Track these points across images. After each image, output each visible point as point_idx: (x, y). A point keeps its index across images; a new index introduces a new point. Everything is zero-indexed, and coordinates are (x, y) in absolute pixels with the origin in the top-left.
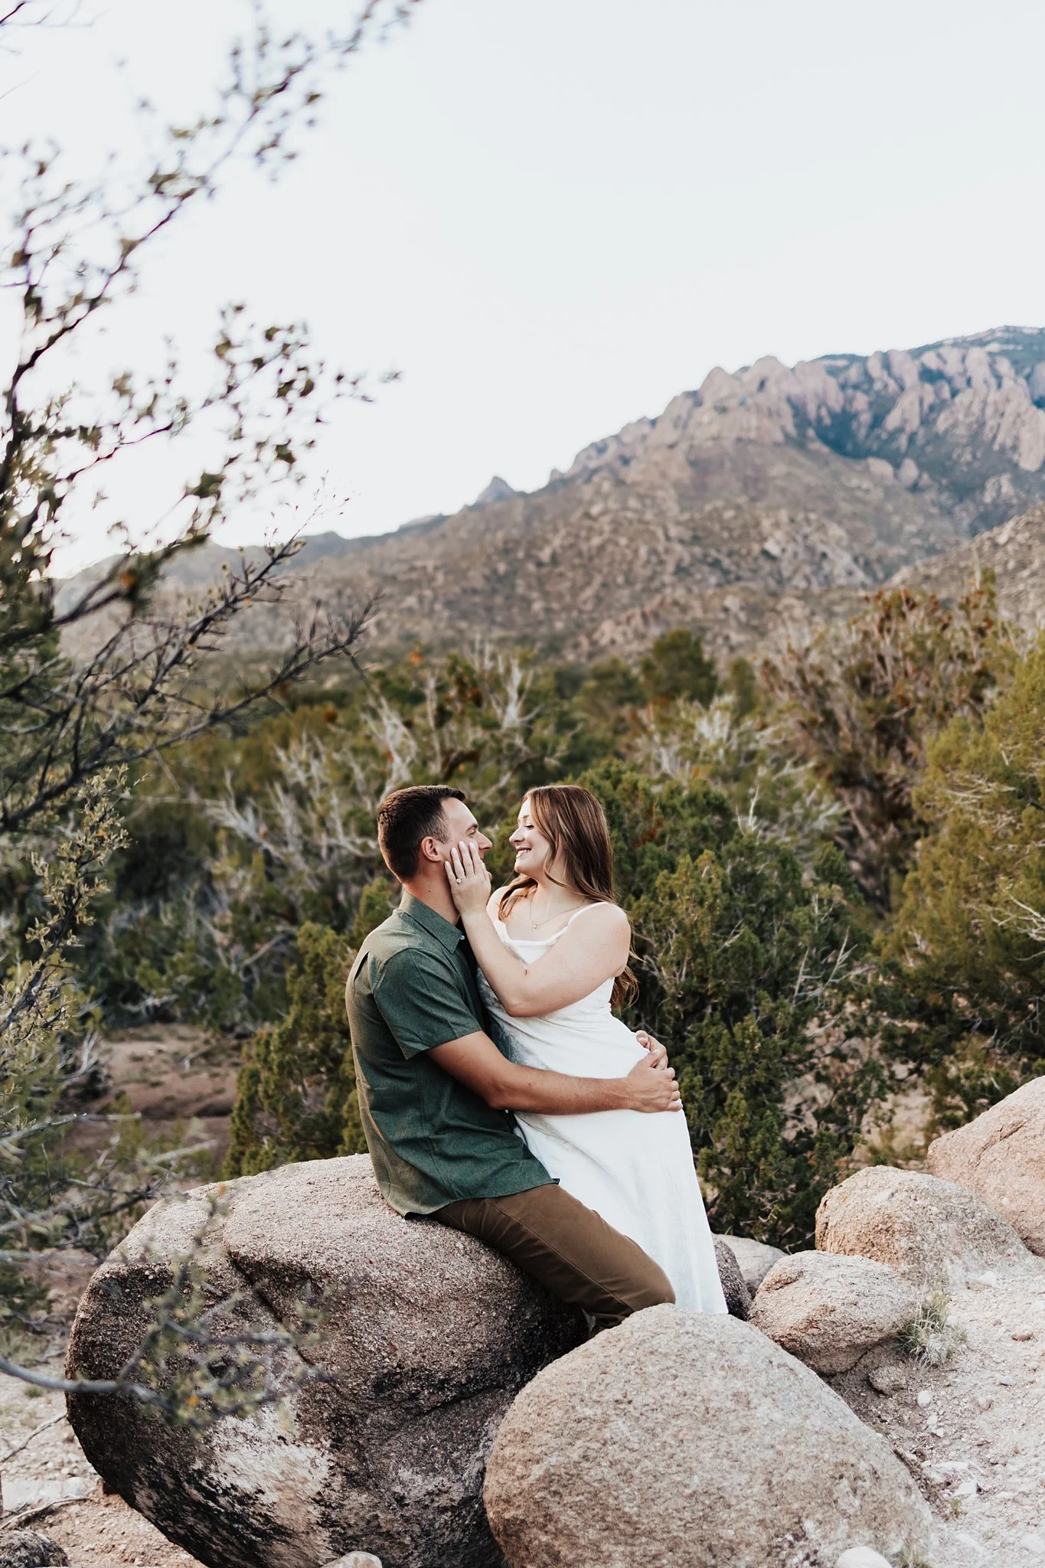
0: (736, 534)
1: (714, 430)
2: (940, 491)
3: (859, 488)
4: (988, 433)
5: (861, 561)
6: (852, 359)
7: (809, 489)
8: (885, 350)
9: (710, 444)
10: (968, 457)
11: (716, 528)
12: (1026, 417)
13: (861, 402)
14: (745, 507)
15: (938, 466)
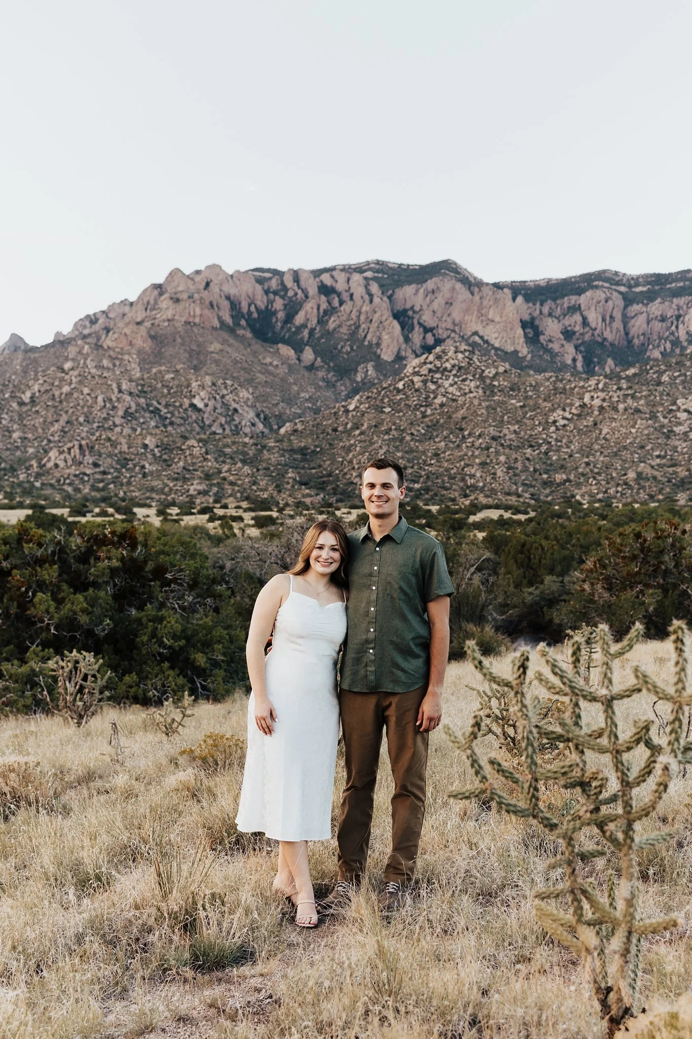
0: (173, 391)
1: (169, 314)
2: (328, 371)
3: (271, 363)
4: (361, 333)
5: (262, 416)
6: (275, 272)
7: (236, 362)
8: (295, 269)
9: (166, 324)
10: (349, 349)
11: (159, 385)
12: (386, 324)
13: (279, 304)
14: (182, 372)
15: (327, 353)
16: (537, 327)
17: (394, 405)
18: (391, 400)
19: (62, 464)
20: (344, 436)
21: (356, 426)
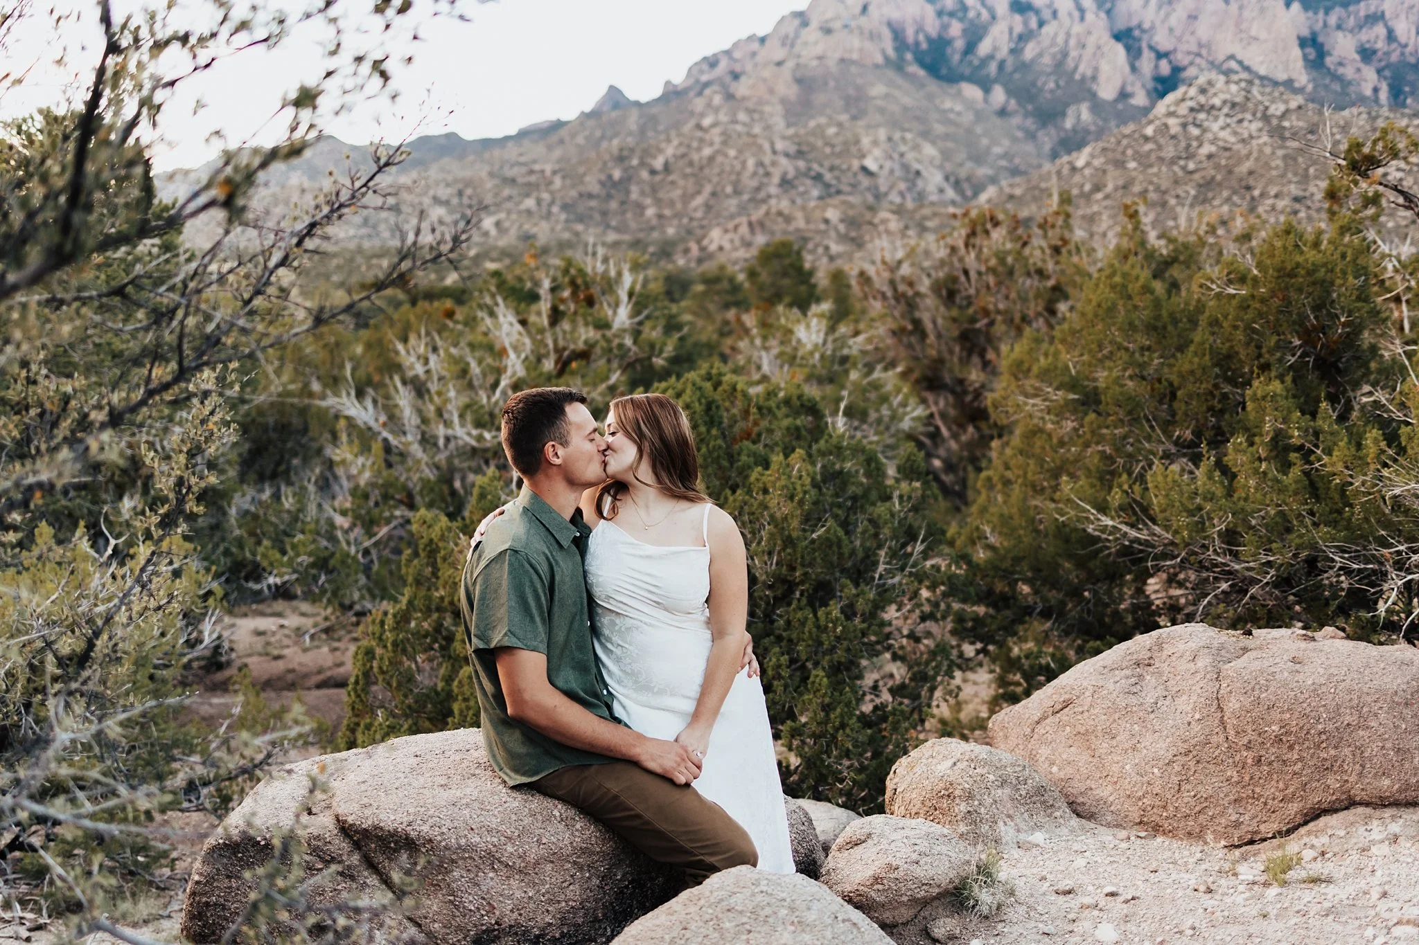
0: (838, 149)
1: (819, 50)
2: (1026, 116)
3: (952, 110)
4: (1071, 64)
5: (953, 179)
7: (907, 109)
9: (815, 63)
10: (1052, 86)
11: (820, 143)
12: (1106, 49)
13: (956, 29)
14: (847, 125)
15: (1024, 93)
16: (1322, 45)
17: (1142, 159)
18: (1136, 152)
19: (727, 246)
20: (1082, 202)
21: (1097, 188)
